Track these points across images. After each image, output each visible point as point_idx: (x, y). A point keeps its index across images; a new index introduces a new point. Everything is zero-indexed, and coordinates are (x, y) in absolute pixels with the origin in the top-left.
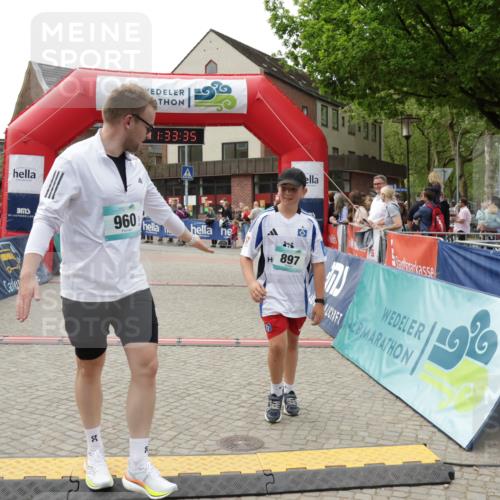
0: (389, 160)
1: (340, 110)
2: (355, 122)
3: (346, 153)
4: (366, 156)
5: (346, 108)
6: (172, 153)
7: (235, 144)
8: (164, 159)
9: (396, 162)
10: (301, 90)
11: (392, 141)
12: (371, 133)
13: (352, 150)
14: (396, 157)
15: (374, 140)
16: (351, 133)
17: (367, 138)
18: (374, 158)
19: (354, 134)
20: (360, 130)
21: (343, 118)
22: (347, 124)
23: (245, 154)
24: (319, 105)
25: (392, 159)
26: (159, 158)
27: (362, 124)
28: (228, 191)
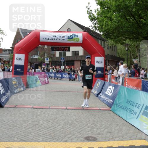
0: (118, 56)
1: (105, 42)
2: (110, 45)
3: (107, 54)
4: (112, 55)
5: (107, 42)
6: (58, 54)
7: (76, 51)
8: (55, 55)
9: (121, 57)
10: (94, 37)
11: (119, 51)
12: (114, 49)
13: (109, 54)
14: (120, 56)
15: (115, 51)
16: (108, 49)
17: (112, 50)
18: (114, 56)
19: (109, 49)
20: (110, 48)
21: (106, 44)
22: (107, 46)
23: (78, 54)
24: (99, 41)
25: (119, 56)
26: (54, 55)
27: (111, 46)
28: (73, 65)
